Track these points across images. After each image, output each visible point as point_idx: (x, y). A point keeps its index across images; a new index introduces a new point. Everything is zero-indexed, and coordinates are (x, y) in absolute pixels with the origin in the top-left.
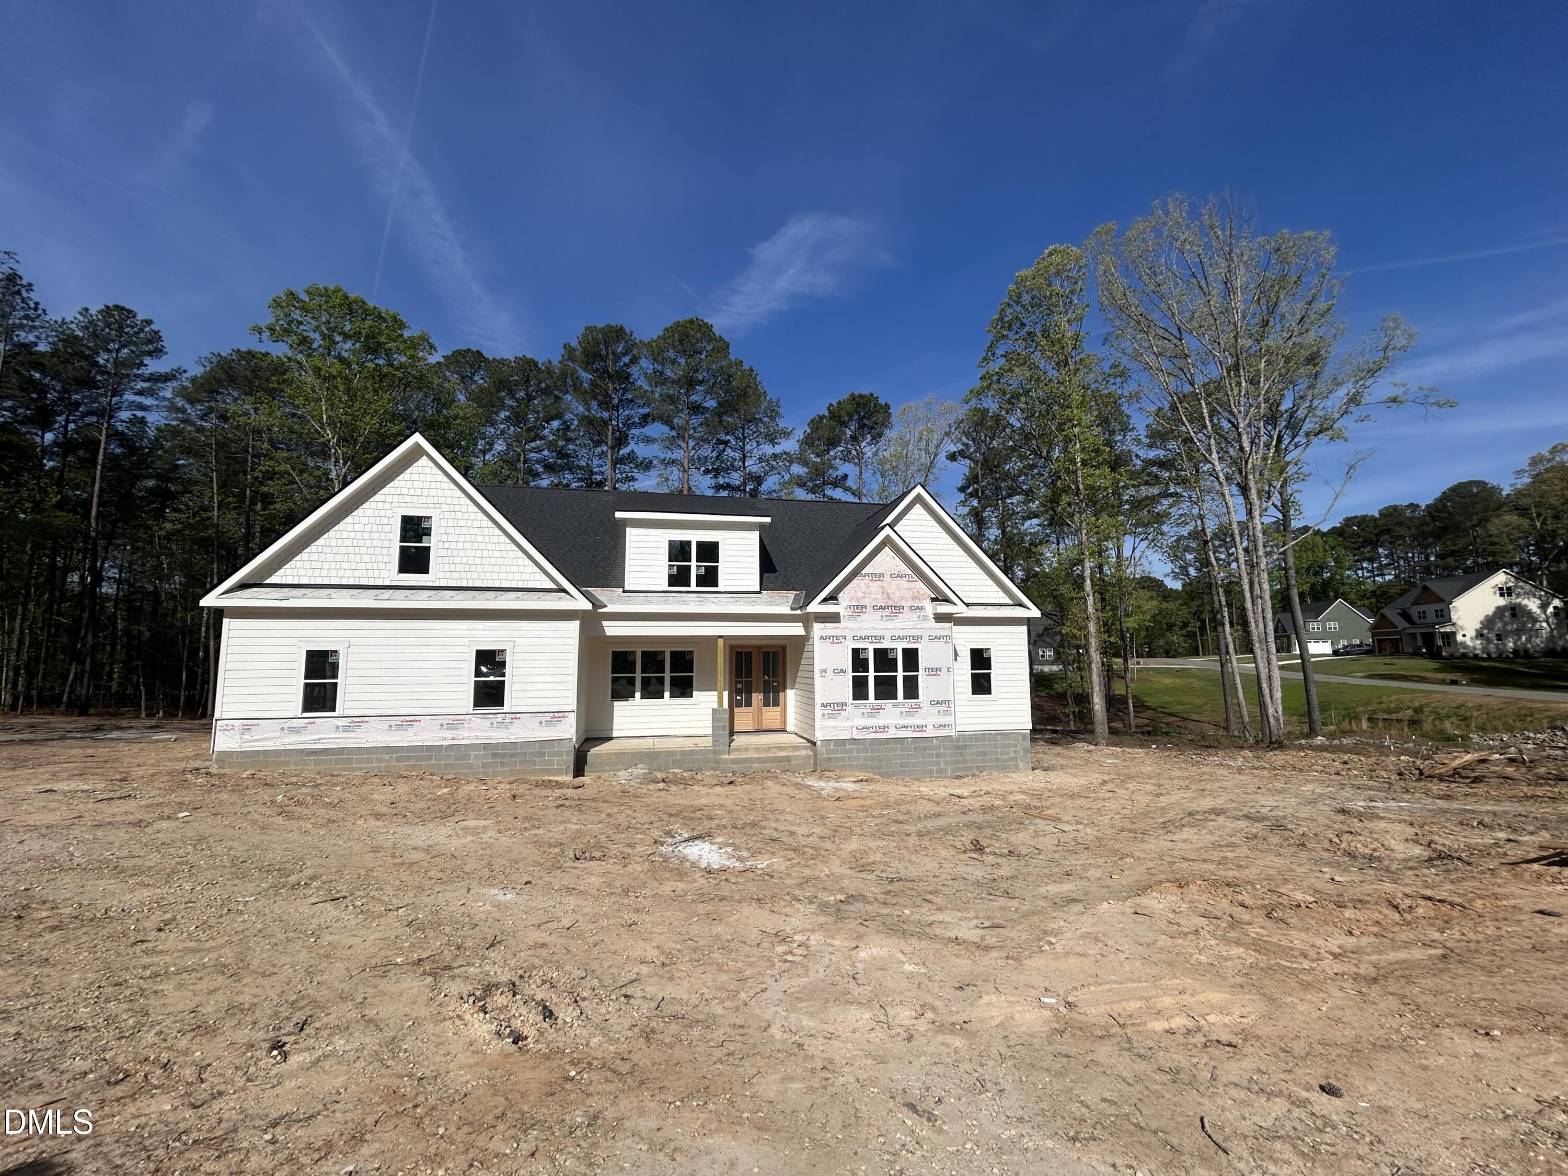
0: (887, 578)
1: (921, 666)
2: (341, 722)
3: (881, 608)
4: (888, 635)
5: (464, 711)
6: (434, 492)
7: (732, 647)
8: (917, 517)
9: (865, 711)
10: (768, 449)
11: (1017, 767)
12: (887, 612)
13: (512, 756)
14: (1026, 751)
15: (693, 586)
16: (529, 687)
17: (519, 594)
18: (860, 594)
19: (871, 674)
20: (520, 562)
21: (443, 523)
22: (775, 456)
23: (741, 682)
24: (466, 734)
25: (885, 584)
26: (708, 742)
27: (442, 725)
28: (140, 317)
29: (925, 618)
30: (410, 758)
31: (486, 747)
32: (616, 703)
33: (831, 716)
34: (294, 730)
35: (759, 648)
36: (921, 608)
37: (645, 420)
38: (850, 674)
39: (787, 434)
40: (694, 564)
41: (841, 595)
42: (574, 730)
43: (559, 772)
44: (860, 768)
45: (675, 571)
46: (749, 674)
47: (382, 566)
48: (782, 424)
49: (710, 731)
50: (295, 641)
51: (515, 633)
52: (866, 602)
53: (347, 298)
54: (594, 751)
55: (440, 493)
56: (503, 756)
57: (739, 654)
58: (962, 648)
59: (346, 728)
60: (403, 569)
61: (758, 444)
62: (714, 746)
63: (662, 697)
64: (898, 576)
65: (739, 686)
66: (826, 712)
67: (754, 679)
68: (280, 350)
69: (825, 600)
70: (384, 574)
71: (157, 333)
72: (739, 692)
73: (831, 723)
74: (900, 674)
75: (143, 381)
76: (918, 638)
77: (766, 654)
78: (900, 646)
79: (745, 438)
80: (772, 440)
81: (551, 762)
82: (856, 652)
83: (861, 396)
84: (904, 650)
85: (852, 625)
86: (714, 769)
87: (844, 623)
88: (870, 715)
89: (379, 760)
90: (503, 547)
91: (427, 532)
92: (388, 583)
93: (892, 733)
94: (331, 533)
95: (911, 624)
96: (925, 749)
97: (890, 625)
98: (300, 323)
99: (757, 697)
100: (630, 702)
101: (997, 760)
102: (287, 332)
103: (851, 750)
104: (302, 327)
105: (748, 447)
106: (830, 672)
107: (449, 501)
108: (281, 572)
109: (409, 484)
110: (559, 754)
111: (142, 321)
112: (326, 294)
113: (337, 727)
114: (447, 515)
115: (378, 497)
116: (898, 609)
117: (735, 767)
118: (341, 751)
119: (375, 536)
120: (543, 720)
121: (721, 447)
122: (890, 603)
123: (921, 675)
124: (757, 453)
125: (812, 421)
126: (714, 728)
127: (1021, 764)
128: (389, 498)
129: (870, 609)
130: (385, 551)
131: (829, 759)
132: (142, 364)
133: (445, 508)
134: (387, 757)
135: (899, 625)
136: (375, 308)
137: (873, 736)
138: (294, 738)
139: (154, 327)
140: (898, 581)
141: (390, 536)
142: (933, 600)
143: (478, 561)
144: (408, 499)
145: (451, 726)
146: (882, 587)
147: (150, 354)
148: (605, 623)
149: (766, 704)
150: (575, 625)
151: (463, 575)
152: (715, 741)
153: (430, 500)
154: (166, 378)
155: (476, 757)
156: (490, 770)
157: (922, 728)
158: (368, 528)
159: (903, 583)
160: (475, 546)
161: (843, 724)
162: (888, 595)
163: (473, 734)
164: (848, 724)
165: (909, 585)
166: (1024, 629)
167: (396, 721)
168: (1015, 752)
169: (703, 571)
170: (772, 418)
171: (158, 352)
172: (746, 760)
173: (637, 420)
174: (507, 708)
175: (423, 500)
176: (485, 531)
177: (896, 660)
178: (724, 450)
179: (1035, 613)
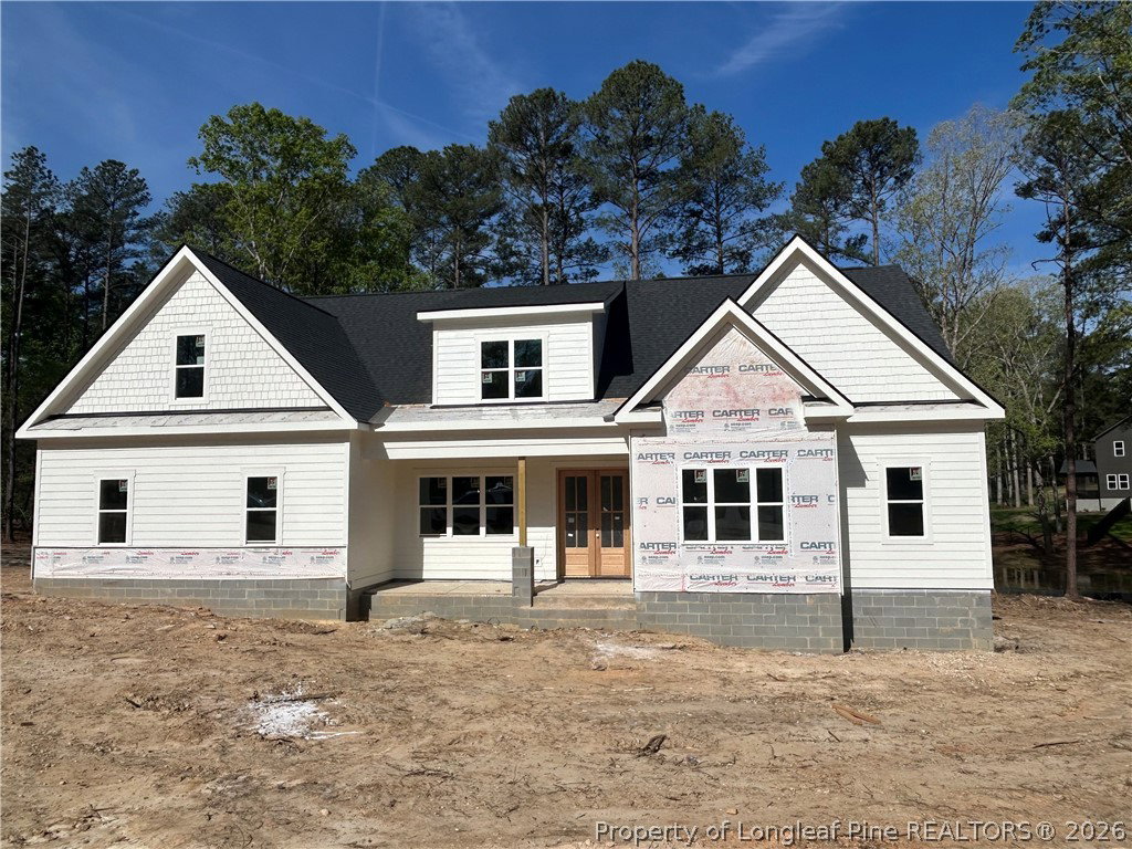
0: (735, 372)
1: (785, 494)
2: (130, 553)
3: (728, 414)
4: (735, 450)
5: (237, 544)
6: (205, 309)
7: (560, 472)
8: (800, 283)
9: (703, 554)
10: (752, 216)
11: (967, 645)
12: (733, 419)
13: (285, 594)
14: (983, 621)
15: (512, 398)
16: (300, 518)
17: (286, 415)
18: (695, 396)
19: (711, 505)
20: (289, 378)
21: (216, 341)
22: (762, 223)
23: (573, 516)
24: (240, 569)
25: (731, 381)
26: (508, 589)
27: (218, 559)
28: (128, 169)
29: (793, 426)
30: (188, 593)
31: (259, 583)
32: (425, 540)
33: (654, 560)
34: (93, 560)
35: (595, 472)
36: (787, 412)
37: (598, 198)
38: (681, 505)
39: (774, 192)
40: (511, 369)
41: (666, 399)
42: (345, 568)
43: (330, 616)
44: (694, 631)
45: (490, 379)
46: (583, 506)
47: (161, 391)
48: (768, 178)
49: (509, 576)
50: (90, 471)
51: (284, 460)
52: (703, 406)
53: (262, 112)
54: (381, 593)
55: (212, 309)
56: (274, 594)
57: (570, 481)
58: (874, 467)
59: (136, 560)
60: (181, 393)
61: (739, 210)
62: (514, 594)
63: (477, 532)
64: (751, 368)
65: (571, 520)
66: (647, 555)
67: (589, 512)
68: (216, 179)
69: (640, 406)
70: (164, 399)
71: (142, 181)
72: (571, 528)
73: (655, 569)
74: (754, 505)
75: (134, 229)
76: (781, 455)
77: (605, 479)
78: (753, 467)
79: (719, 204)
80: (757, 201)
81: (323, 604)
82: (689, 476)
83: (868, 124)
84: (760, 472)
85: (683, 437)
86: (514, 622)
87: (671, 437)
88: (709, 560)
89: (163, 593)
90: (271, 363)
91: (201, 352)
92: (166, 409)
93: (741, 587)
94: (118, 361)
95: (770, 435)
96: (793, 610)
97: (739, 436)
98: (230, 149)
99: (594, 536)
100: (441, 539)
101: (933, 632)
102: (219, 159)
103: (683, 608)
104: (232, 153)
105: (723, 216)
106: (652, 503)
107: (220, 316)
108: (79, 402)
109: (184, 302)
110: (332, 595)
111: (130, 172)
112: (245, 113)
113: (128, 558)
114: (218, 332)
115: (157, 319)
116: (750, 414)
117: (537, 621)
118: (131, 582)
119: (155, 360)
120: (315, 555)
121: (694, 219)
122: (738, 406)
123: (786, 504)
124: (737, 221)
125: (806, 168)
126: (514, 571)
127: (975, 641)
128: (166, 319)
129: (708, 416)
130: (164, 375)
131: (652, 618)
132: (135, 214)
133: (216, 324)
134: (169, 590)
135: (752, 437)
136: (287, 119)
137: (714, 589)
138: (93, 568)
139: (140, 176)
140: (750, 375)
141: (167, 359)
142: (805, 399)
143: (248, 380)
144: (183, 318)
145: (227, 560)
146: (728, 386)
147: (138, 202)
148: (386, 445)
149: (606, 544)
150: (345, 448)
151: (234, 396)
152: (515, 588)
153: (203, 317)
154: (150, 224)
155: (250, 594)
156: (264, 609)
157: (788, 580)
158: (149, 352)
159: (759, 377)
160: (245, 363)
161: (670, 571)
162: (736, 395)
163: (246, 570)
164: (678, 571)
165: (768, 380)
166: (979, 438)
167: (177, 553)
168: (964, 622)
169: (522, 378)
170: (756, 173)
171: (144, 200)
172: (549, 613)
173: (587, 200)
174: (278, 542)
175: (195, 318)
176: (254, 346)
177: (747, 485)
178: (697, 223)
179: (995, 412)
